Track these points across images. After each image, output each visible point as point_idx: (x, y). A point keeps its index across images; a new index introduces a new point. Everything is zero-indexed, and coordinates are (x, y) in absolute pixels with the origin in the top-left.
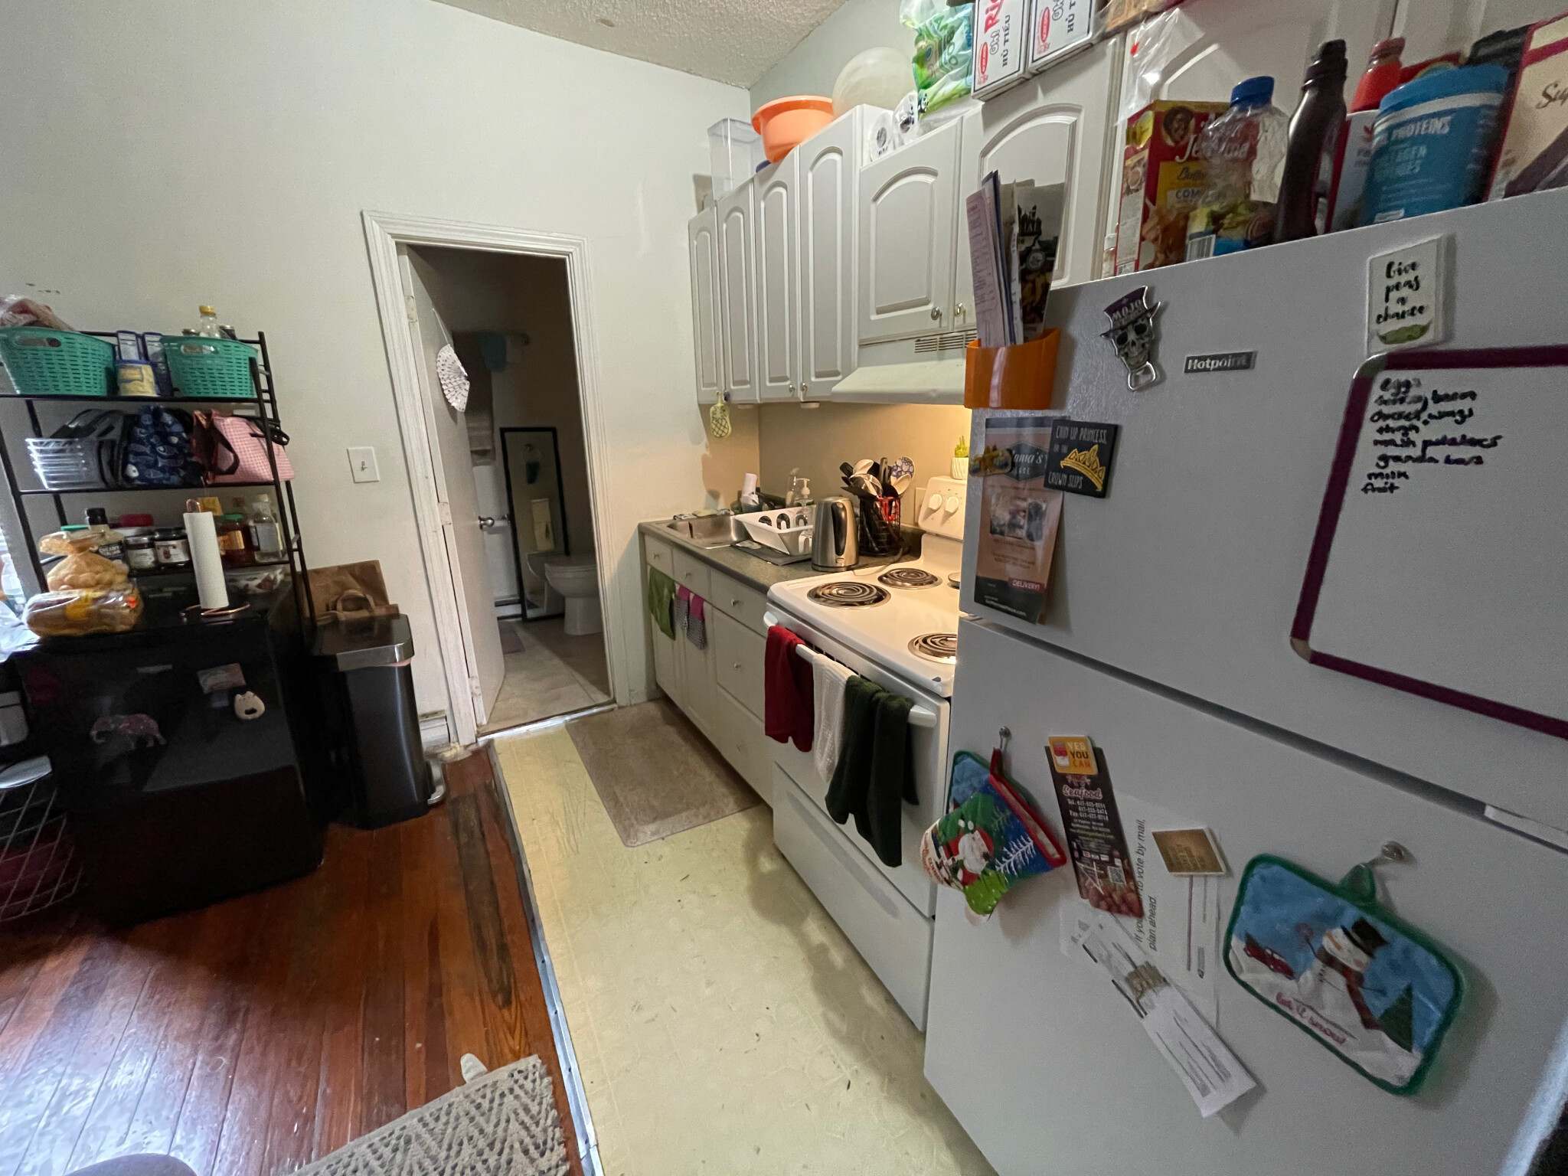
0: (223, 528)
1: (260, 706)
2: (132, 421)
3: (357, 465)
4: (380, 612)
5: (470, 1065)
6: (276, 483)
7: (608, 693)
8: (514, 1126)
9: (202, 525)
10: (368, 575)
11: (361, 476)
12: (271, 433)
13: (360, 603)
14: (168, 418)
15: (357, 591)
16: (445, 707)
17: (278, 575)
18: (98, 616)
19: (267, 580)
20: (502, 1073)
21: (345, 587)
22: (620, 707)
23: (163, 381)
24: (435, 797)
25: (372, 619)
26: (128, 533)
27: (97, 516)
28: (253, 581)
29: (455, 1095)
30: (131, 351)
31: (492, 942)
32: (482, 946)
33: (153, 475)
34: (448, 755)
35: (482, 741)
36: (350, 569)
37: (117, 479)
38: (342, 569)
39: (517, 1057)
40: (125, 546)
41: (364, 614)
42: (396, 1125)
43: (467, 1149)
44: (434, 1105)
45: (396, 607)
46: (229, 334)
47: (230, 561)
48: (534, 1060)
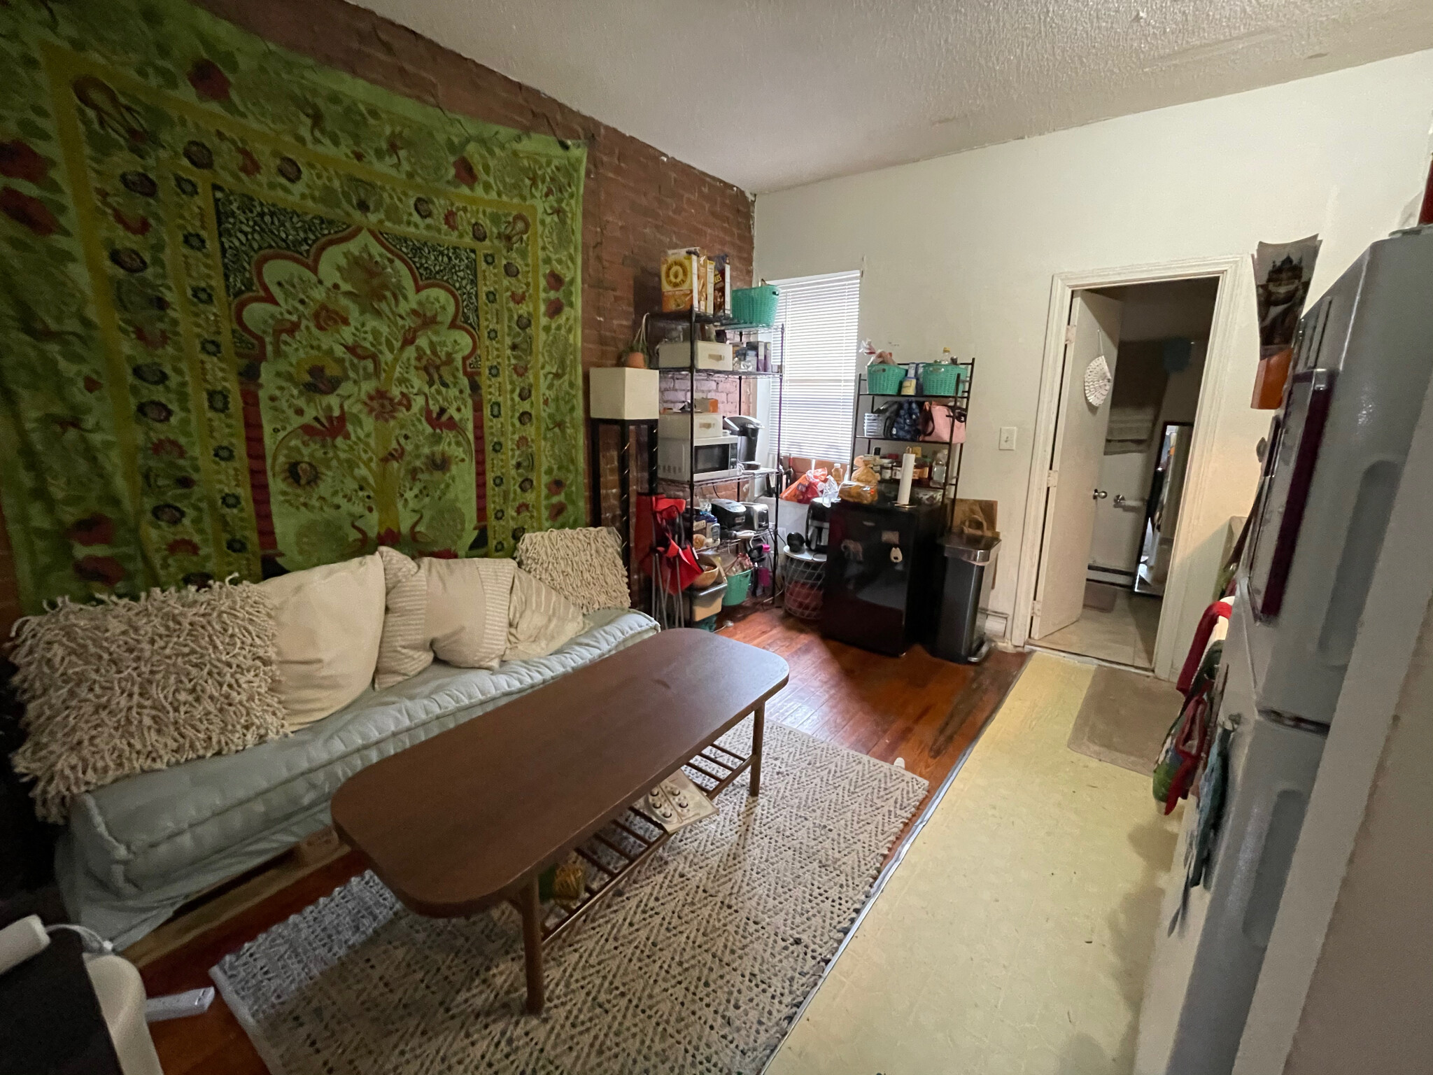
0: (919, 465)
1: (900, 558)
2: (901, 406)
3: (1004, 438)
4: (988, 534)
5: (900, 762)
6: (950, 444)
7: (1150, 661)
8: (899, 792)
9: (910, 460)
10: (988, 509)
11: (1004, 445)
12: (959, 415)
13: (979, 525)
14: (914, 406)
15: (980, 517)
16: (1010, 612)
17: (939, 496)
18: (859, 495)
19: (932, 497)
20: (909, 775)
21: (973, 512)
22: (1156, 678)
23: (919, 388)
24: (974, 659)
25: (982, 537)
26: (886, 462)
27: (877, 452)
28: (925, 495)
29: (886, 765)
30: (912, 373)
31: (948, 732)
32: (942, 731)
33: (902, 433)
34: (1001, 645)
35: (1028, 648)
36: (980, 502)
37: (888, 436)
38: (976, 502)
39: (921, 775)
40: (883, 467)
41: (979, 533)
42: (860, 755)
43: (876, 782)
44: (877, 761)
45: (998, 534)
46: (954, 362)
47: (917, 483)
48: (927, 783)
